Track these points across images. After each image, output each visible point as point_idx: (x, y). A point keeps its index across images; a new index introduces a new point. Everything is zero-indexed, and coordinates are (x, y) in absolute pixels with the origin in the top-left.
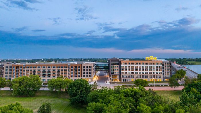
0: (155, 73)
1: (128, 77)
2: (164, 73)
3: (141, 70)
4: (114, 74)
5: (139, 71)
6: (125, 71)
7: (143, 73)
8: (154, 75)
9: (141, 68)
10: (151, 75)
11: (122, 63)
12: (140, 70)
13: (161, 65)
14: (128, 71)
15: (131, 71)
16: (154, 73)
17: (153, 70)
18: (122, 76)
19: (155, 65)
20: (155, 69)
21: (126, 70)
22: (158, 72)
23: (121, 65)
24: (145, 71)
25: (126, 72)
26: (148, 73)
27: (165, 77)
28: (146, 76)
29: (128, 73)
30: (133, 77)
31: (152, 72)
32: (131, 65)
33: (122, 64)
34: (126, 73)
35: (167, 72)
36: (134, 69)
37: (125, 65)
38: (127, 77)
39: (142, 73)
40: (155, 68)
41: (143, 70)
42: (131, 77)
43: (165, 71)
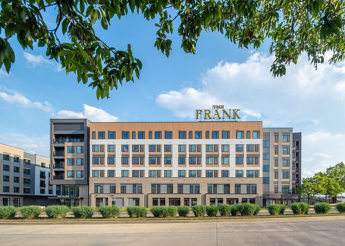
0: (232, 174)
1: (118, 190)
2: (272, 175)
3: (175, 160)
4: (66, 178)
5: (163, 168)
6: (106, 168)
7: (181, 175)
8: (225, 181)
9: (175, 154)
10: (213, 180)
11: (94, 133)
12: (168, 162)
13: (259, 142)
14: (118, 168)
15: (131, 168)
16: (225, 174)
17: (223, 164)
18: (96, 186)
19: (233, 142)
20: (232, 159)
21: (112, 161)
22: (245, 168)
23: (93, 142)
24: (188, 168)
25: (111, 168)
26: (204, 175)
27: (272, 189)
28: (191, 187)
29: (118, 174)
30: (140, 192)
31: (220, 168)
32: (131, 142)
33: (94, 138)
34: (111, 173)
35: (280, 174)
36: (143, 157)
37: (106, 142)
38: (113, 190)
39: (175, 174)
40: (233, 153)
41: (182, 161)
42: (129, 189)
43: (272, 167)
